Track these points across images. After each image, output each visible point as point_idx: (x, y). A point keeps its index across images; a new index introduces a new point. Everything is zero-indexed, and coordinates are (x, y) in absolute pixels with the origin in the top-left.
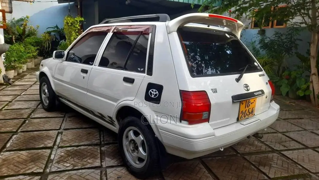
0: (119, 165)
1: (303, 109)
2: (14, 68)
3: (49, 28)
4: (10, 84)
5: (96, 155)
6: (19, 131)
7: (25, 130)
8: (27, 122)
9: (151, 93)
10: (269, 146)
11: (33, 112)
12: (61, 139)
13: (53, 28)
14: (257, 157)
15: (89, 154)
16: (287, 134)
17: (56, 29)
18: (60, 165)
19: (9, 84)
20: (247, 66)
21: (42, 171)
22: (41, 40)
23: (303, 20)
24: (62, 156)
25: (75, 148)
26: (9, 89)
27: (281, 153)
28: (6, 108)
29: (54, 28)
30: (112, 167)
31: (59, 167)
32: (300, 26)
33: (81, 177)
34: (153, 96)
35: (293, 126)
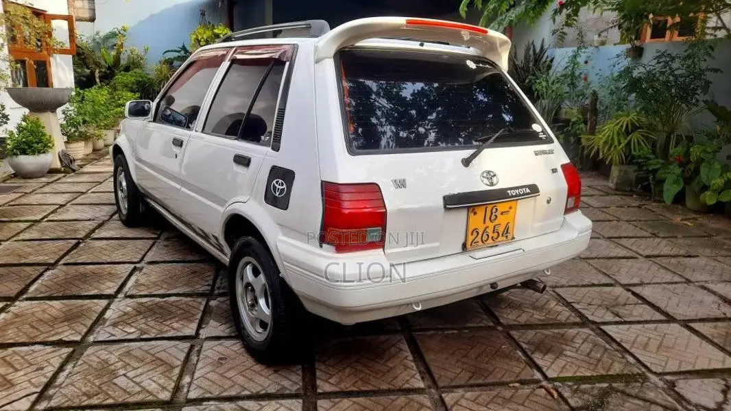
0: (233, 335)
1: (710, 236)
2: (85, 138)
3: (169, 51)
4: (74, 171)
5: (194, 315)
6: (61, 262)
7: (72, 261)
8: (82, 245)
9: (275, 187)
10: (579, 312)
11: (100, 226)
12: (137, 281)
13: (176, 51)
14: (538, 334)
15: (179, 312)
16: (637, 290)
17: (182, 52)
18: (117, 329)
19: (70, 171)
20: (501, 131)
21: (78, 338)
22: (149, 79)
23: (719, 22)
24: (126, 314)
25: (158, 299)
26: (69, 180)
27: (601, 329)
28: (50, 218)
29: (179, 52)
30: (218, 338)
31: (114, 333)
32: (715, 36)
33: (149, 353)
34: (277, 194)
35: (662, 271)
